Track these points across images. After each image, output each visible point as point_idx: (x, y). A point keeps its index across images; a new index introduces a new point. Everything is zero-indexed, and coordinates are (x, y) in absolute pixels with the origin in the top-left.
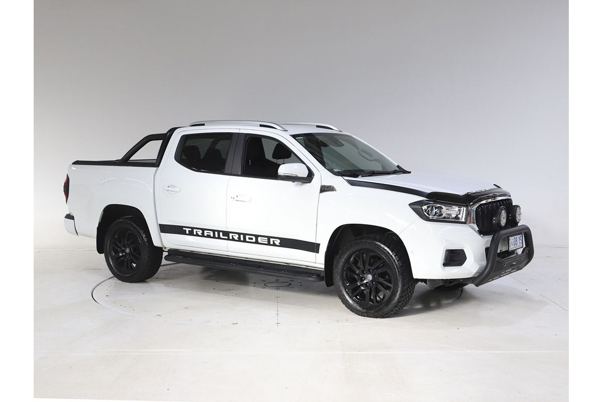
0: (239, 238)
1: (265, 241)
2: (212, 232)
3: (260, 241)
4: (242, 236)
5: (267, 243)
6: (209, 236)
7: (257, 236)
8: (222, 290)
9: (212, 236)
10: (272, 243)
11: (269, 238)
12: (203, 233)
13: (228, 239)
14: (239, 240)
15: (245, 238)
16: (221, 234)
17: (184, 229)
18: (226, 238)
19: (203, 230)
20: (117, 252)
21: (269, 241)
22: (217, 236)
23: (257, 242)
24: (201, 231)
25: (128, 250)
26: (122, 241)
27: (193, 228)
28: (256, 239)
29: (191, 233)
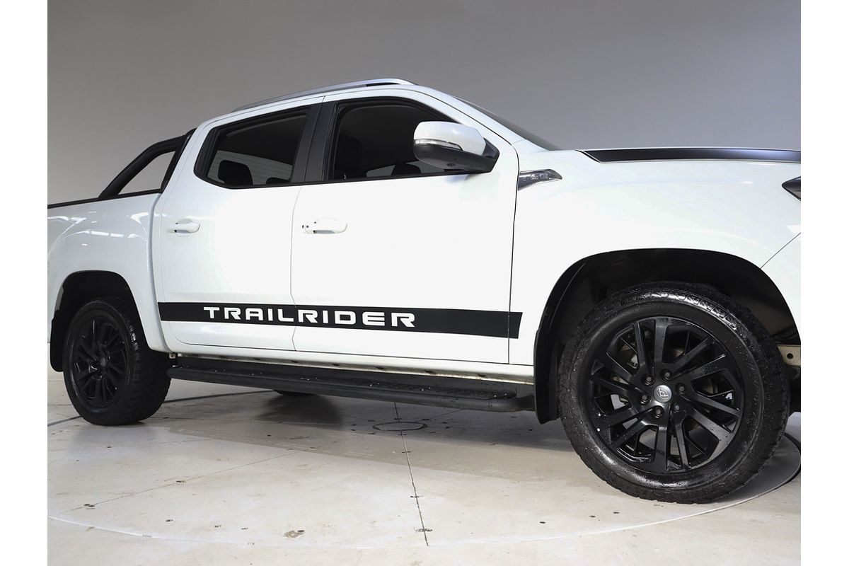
0: (320, 318)
1: (379, 319)
2: (260, 311)
3: (366, 321)
4: (325, 313)
5: (383, 324)
6: (254, 321)
7: (359, 311)
8: (285, 438)
9: (261, 318)
10: (395, 323)
11: (388, 312)
12: (243, 315)
13: (296, 323)
14: (320, 323)
15: (331, 317)
16: (280, 312)
17: (205, 308)
18: (291, 320)
19: (243, 307)
20: (84, 366)
21: (388, 319)
22: (271, 318)
23: (359, 325)
24: (238, 311)
25: (103, 362)
26: (93, 344)
27: (222, 306)
28: (357, 317)
29: (219, 318)
